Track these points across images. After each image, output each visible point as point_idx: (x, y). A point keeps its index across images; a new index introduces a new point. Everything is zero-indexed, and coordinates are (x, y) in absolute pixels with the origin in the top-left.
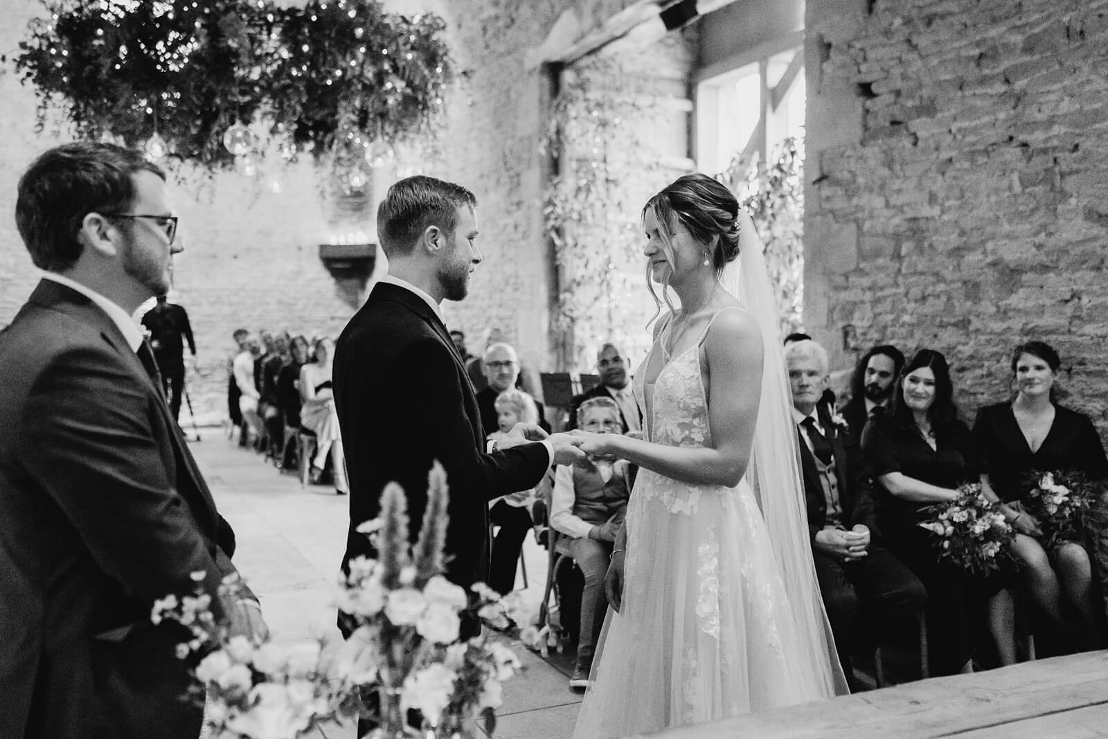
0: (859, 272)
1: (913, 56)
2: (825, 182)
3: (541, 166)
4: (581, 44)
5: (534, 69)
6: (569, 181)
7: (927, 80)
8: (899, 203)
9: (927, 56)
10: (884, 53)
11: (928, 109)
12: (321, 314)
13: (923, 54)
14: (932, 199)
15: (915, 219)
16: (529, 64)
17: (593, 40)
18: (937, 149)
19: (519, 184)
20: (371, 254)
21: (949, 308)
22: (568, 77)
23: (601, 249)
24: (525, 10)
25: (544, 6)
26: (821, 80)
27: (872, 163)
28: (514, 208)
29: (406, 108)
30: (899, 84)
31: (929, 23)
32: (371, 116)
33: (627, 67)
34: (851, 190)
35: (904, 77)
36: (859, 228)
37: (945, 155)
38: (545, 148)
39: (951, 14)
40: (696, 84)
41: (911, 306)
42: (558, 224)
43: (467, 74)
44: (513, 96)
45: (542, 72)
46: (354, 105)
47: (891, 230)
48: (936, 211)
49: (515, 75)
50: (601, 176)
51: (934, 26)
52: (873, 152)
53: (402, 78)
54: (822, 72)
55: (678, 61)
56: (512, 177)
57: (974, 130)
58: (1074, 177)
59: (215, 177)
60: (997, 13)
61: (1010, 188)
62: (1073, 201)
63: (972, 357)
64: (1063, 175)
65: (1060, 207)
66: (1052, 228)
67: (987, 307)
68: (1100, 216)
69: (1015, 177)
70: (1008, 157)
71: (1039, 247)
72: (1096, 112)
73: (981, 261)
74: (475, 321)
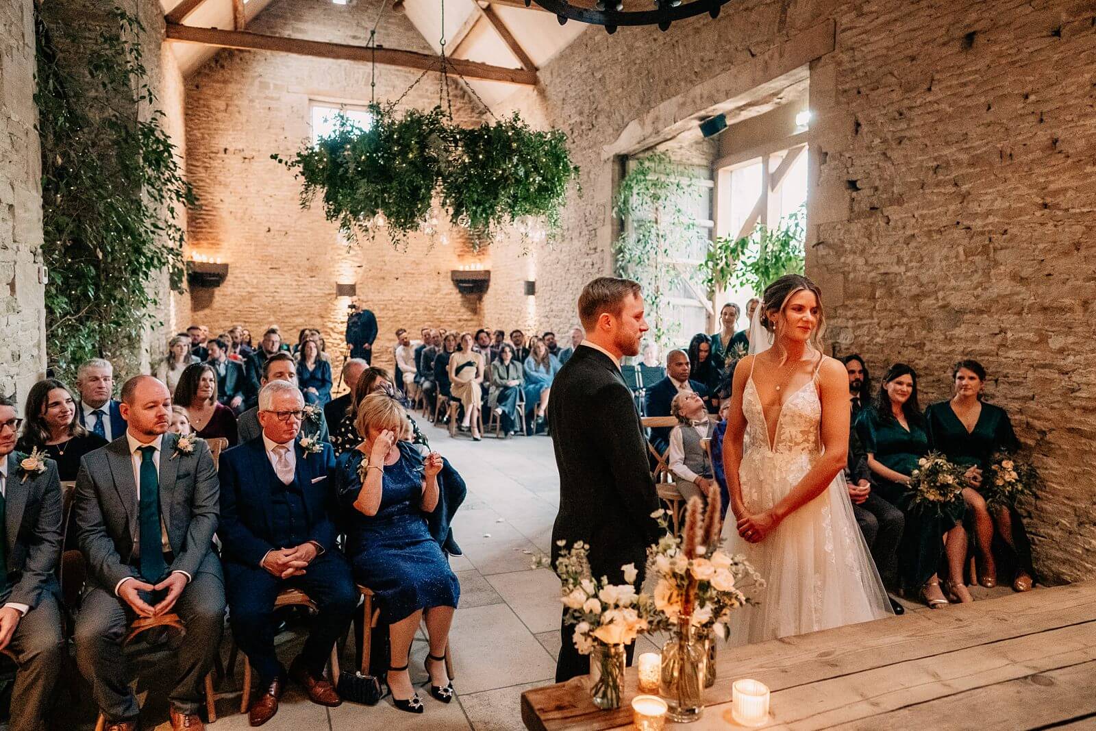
0: (845, 306)
1: (888, 164)
2: (821, 246)
3: (612, 225)
4: (643, 143)
5: (608, 159)
6: (631, 236)
7: (897, 181)
8: (875, 262)
9: (898, 164)
10: (867, 161)
11: (899, 201)
12: (452, 317)
13: (895, 163)
14: (899, 261)
15: (886, 274)
16: (604, 156)
17: (651, 141)
18: (904, 228)
19: (595, 236)
20: (487, 277)
21: (909, 335)
22: (632, 165)
23: (653, 282)
24: (602, 120)
25: (617, 116)
26: (820, 177)
27: (856, 235)
28: (592, 252)
29: (540, 194)
30: (877, 183)
31: (900, 143)
32: (519, 200)
33: (673, 158)
34: (839, 251)
35: (881, 178)
36: (846, 279)
37: (909, 232)
38: (616, 213)
39: (917, 138)
40: (717, 169)
41: (882, 332)
42: (623, 264)
43: (576, 168)
44: (592, 176)
45: (614, 161)
46: (509, 193)
47: (869, 280)
48: (903, 269)
49: (594, 162)
50: (653, 231)
51: (903, 145)
52: (856, 227)
53: (539, 174)
54: (820, 171)
55: (704, 153)
56: (590, 231)
57: (932, 217)
58: (1003, 251)
59: (408, 235)
60: (949, 139)
61: (957, 257)
62: (1002, 268)
63: (926, 368)
64: (995, 250)
65: (993, 272)
66: (987, 285)
67: (937, 335)
68: (1022, 278)
69: (961, 249)
70: (956, 235)
71: (977, 297)
72: (1021, 209)
73: (933, 304)
74: (561, 327)
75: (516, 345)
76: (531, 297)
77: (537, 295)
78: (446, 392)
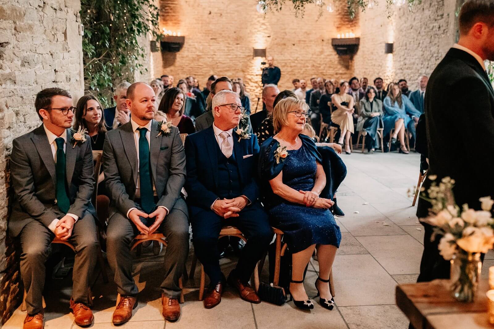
12: (331, 71)
20: (357, 43)
28: (439, 18)
59: (304, 6)
74: (412, 75)
75: (378, 88)
76: (390, 55)
77: (395, 53)
78: (328, 120)
